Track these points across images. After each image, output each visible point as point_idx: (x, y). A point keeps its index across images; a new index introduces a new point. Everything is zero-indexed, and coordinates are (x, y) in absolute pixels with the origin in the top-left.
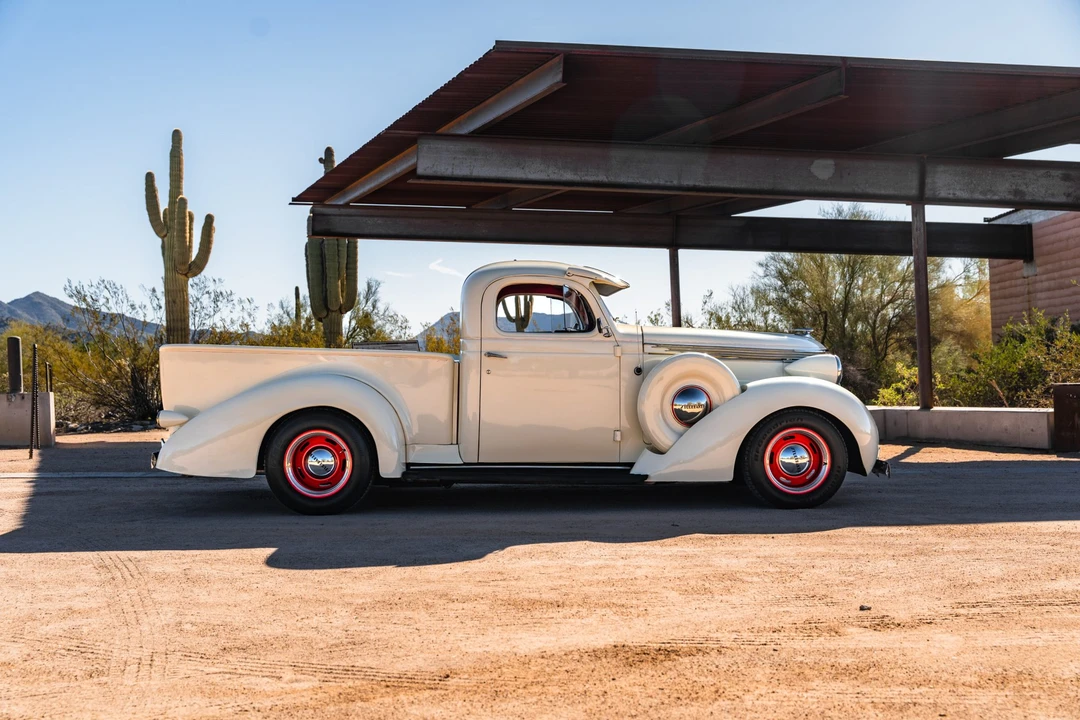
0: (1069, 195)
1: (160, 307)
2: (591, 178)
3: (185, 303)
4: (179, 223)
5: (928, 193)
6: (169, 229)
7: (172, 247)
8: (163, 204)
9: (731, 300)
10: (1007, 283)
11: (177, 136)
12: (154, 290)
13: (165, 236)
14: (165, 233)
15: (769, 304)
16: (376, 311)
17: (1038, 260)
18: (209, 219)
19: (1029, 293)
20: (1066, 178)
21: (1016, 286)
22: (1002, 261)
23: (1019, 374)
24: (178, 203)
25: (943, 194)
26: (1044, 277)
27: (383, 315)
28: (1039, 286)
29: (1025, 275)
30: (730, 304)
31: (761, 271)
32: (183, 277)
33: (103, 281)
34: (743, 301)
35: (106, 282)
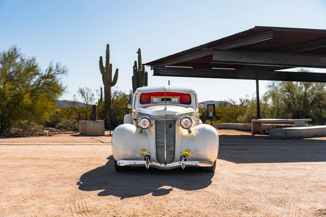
1: (99, 95)
3: (110, 94)
4: (109, 71)
6: (106, 73)
7: (107, 78)
8: (104, 65)
11: (108, 46)
12: (97, 90)
13: (105, 75)
18: (117, 70)
24: (109, 66)
32: (110, 87)
35: (86, 88)
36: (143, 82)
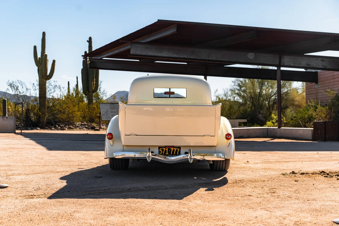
0: (323, 66)
1: (36, 90)
2: (182, 57)
3: (45, 89)
4: (44, 62)
5: (282, 64)
6: (41, 64)
7: (42, 70)
8: (39, 55)
9: (223, 93)
10: (310, 90)
11: (44, 34)
12: (34, 84)
13: (39, 66)
14: (39, 65)
15: (235, 94)
16: (100, 91)
17: (319, 83)
18: (54, 61)
19: (317, 93)
20: (323, 61)
21: (313, 91)
22: (309, 83)
23: (308, 118)
24: (44, 56)
25: (286, 64)
26: (321, 88)
27: (103, 93)
28: (319, 91)
29: (316, 87)
30: (223, 94)
31: (233, 84)
32: (45, 80)
33: (18, 81)
34: (227, 93)
35: (19, 81)
36: (93, 76)
